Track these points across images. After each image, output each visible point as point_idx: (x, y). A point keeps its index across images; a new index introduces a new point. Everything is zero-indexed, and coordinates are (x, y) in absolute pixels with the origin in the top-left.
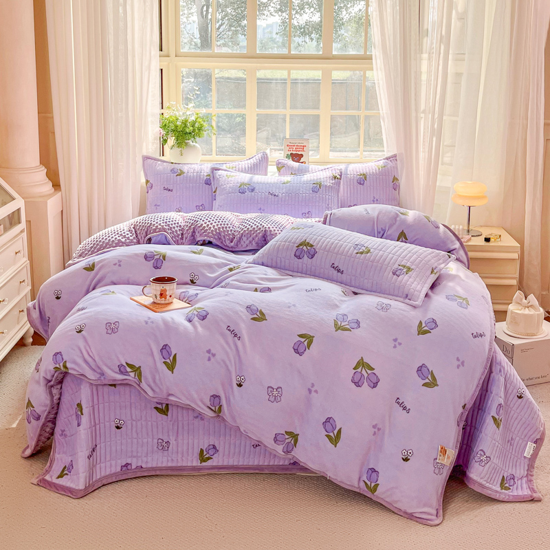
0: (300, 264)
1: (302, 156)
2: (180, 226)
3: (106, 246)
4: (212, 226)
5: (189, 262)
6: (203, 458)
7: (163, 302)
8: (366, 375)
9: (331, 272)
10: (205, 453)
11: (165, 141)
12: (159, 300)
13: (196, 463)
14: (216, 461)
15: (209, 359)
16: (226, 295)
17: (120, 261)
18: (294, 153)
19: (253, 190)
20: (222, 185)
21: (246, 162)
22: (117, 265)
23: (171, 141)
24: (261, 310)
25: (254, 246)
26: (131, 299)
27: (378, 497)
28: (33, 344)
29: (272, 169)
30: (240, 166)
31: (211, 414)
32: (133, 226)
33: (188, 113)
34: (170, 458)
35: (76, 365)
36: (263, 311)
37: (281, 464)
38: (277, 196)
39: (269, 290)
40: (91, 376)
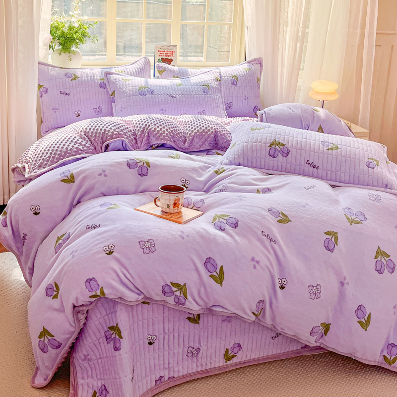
1: (171, 60)
6: (228, 357)
7: (176, 211)
8: (385, 262)
9: (307, 169)
10: (230, 352)
12: (172, 209)
13: (221, 362)
14: (241, 357)
15: (255, 267)
16: (241, 200)
17: (104, 171)
18: (165, 57)
19: (152, 93)
21: (132, 66)
22: (103, 176)
24: (281, 212)
26: (136, 210)
27: (394, 367)
30: (128, 70)
34: (199, 364)
36: (284, 212)
37: (295, 349)
38: (175, 97)
39: (269, 190)
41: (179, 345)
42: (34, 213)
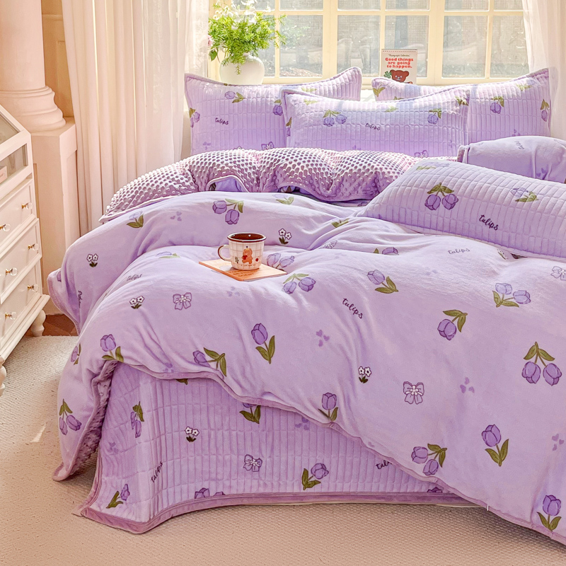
0: (434, 218)
1: (407, 73)
2: (254, 168)
3: (154, 194)
4: (300, 167)
5: (276, 214)
6: (307, 481)
7: (247, 268)
8: (542, 367)
9: (479, 229)
10: (310, 475)
11: (213, 54)
12: (241, 265)
13: (297, 488)
14: (327, 485)
15: (321, 344)
16: (337, 258)
17: (179, 214)
18: (396, 69)
19: (343, 121)
20: (299, 114)
21: (330, 82)
22: (176, 219)
23: (223, 54)
24: (388, 278)
25: (360, 195)
26: (200, 263)
27: (557, 535)
28: (44, 334)
29: (367, 93)
30: (322, 88)
31: (324, 420)
32: (188, 168)
33: (247, 13)
34: (261, 482)
35: (134, 352)
36: (391, 278)
37: (416, 491)
38: (379, 129)
39: (395, 251)
40: (155, 367)
41: (231, 450)
42: (90, 265)
